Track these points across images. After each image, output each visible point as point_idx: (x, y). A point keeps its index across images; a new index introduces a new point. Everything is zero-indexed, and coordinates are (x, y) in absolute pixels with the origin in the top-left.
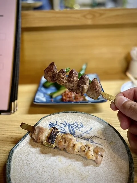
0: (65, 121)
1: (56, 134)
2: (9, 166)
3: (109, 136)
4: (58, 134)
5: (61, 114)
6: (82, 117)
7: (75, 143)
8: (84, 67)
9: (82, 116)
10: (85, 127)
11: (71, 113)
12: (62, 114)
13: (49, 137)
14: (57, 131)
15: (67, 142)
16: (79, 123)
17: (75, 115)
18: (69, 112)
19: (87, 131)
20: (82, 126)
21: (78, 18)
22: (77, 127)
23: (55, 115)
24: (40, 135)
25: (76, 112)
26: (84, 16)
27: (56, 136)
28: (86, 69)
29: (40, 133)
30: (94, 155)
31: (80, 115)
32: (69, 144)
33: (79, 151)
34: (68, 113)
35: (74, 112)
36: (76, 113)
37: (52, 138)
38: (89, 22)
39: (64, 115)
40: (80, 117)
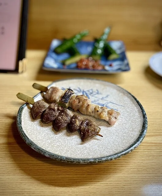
1: (71, 95)
2: (20, 119)
3: (127, 102)
4: (72, 95)
7: (89, 104)
8: (107, 30)
10: (101, 94)
13: (63, 96)
14: (72, 92)
15: (81, 102)
16: (95, 90)
19: (103, 98)
20: (98, 93)
22: (91, 93)
24: (54, 94)
27: (70, 96)
28: (109, 34)
29: (54, 92)
30: (108, 116)
32: (83, 104)
33: (92, 112)
37: (66, 98)
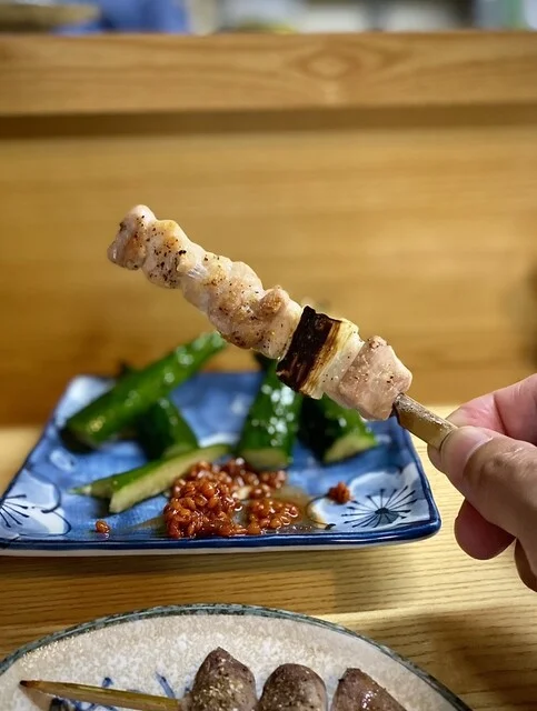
0: (166, 672)
5: (140, 626)
6: (279, 643)
9: (276, 637)
11: (205, 617)
12: (148, 621)
17: (231, 629)
18: (193, 612)
21: (271, 74)
23: (101, 634)
25: (239, 607)
26: (303, 65)
31: (266, 627)
34: (189, 618)
35: (224, 612)
36: (241, 613)
38: (331, 95)
39: (158, 634)
40: (267, 644)
